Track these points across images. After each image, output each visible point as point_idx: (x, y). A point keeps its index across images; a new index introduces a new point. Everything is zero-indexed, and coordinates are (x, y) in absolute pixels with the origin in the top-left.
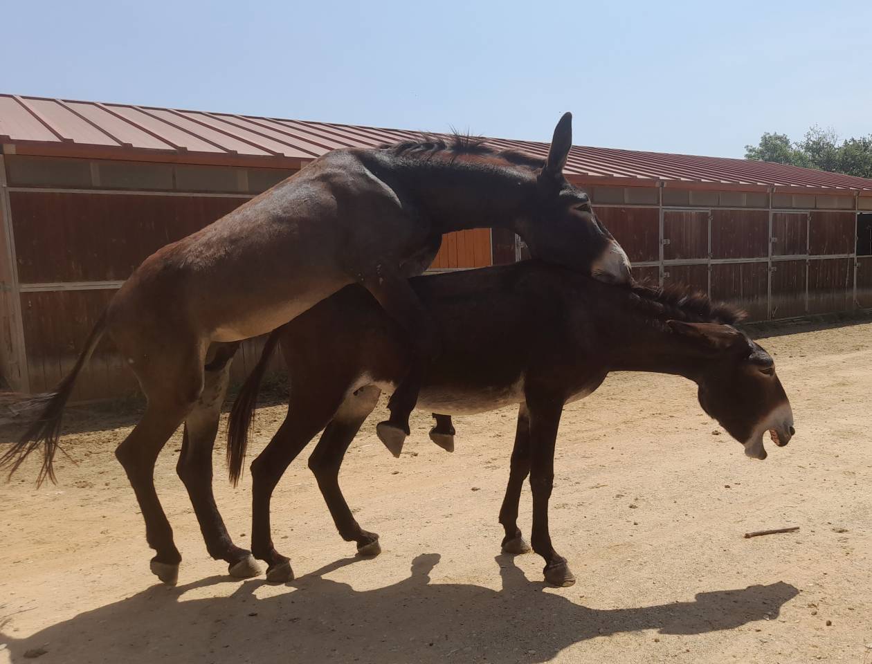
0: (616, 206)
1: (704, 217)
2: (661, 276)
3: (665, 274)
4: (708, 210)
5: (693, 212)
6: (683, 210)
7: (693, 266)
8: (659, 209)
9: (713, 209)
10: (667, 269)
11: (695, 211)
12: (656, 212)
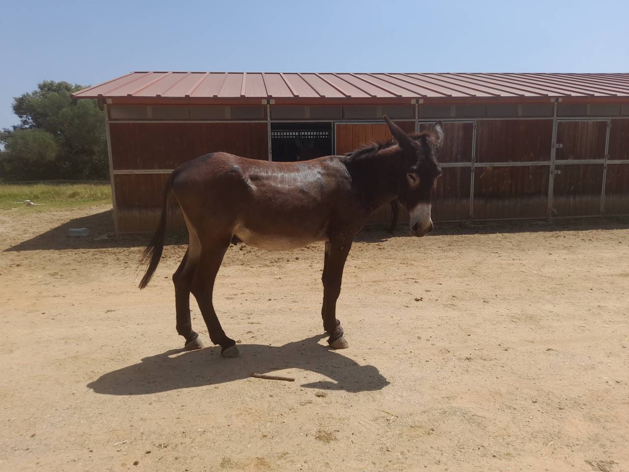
0: (508, 119)
1: (602, 126)
2: (552, 173)
3: (556, 171)
4: (608, 120)
5: (590, 122)
6: (579, 119)
7: (587, 166)
8: (552, 120)
9: (612, 118)
10: (558, 167)
11: (591, 120)
12: (551, 122)
